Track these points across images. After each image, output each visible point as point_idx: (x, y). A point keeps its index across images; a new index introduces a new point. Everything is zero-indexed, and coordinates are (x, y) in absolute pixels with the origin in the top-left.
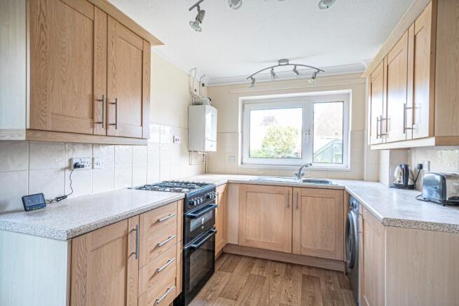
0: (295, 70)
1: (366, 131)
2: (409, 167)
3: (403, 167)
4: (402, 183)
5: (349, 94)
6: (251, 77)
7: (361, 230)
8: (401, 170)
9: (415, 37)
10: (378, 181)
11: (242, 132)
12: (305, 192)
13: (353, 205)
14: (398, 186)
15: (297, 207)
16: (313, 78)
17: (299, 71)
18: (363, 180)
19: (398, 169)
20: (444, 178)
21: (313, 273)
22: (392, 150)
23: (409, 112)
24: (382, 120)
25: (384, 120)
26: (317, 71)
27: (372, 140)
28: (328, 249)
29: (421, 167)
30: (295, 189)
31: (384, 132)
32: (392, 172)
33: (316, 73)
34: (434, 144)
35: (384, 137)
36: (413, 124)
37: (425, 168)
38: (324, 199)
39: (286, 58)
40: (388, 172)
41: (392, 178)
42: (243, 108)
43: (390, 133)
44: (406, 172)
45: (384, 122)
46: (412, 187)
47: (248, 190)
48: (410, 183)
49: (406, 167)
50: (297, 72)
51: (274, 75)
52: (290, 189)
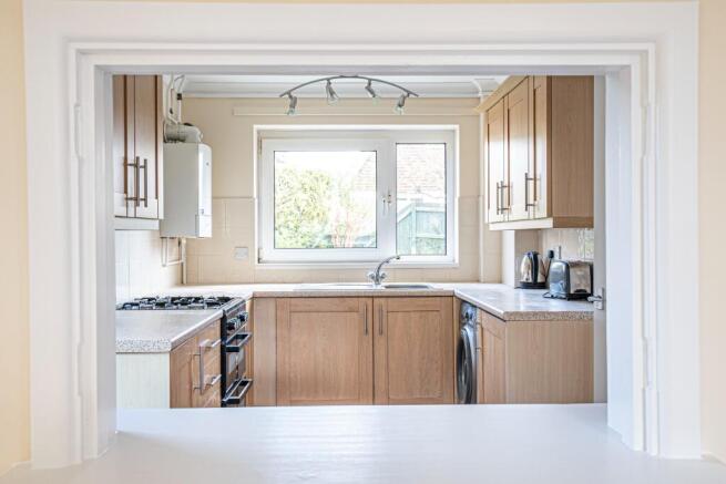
0: (369, 88)
1: (481, 199)
2: (539, 257)
3: (532, 256)
4: (530, 281)
5: (454, 131)
6: (289, 93)
7: (479, 345)
8: (529, 261)
9: (535, 91)
10: (501, 282)
11: (259, 197)
12: (393, 304)
13: (467, 317)
14: (526, 286)
15: (381, 333)
16: (400, 106)
17: (378, 94)
18: (478, 281)
19: (525, 260)
20: (568, 266)
23: (531, 183)
24: (503, 187)
25: (505, 187)
26: (406, 94)
27: (491, 215)
28: (431, 396)
29: (552, 254)
30: (376, 300)
31: (506, 206)
32: (518, 264)
33: (404, 98)
34: (551, 226)
35: (506, 211)
36: (535, 199)
37: (556, 256)
38: (424, 314)
40: (514, 266)
41: (518, 274)
42: (260, 147)
43: (513, 207)
44: (535, 263)
45: (506, 190)
46: (543, 286)
47: (293, 308)
48: (540, 279)
49: (536, 256)
50: (372, 92)
51: (332, 93)
52: (369, 301)
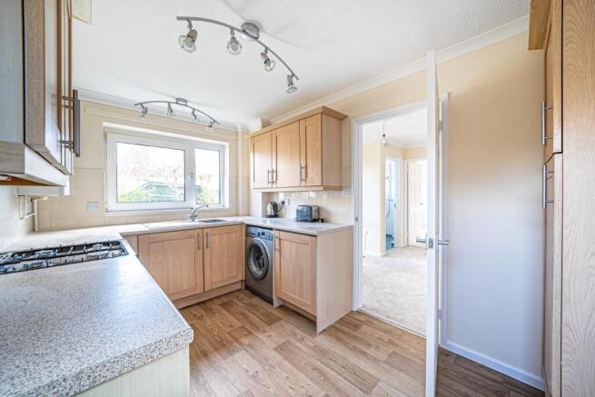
0: (193, 114)
1: (240, 177)
2: (277, 203)
3: (273, 203)
4: (273, 214)
5: (224, 146)
6: (141, 105)
8: (271, 206)
10: (249, 215)
11: (106, 170)
12: (214, 231)
15: (207, 247)
16: (210, 126)
17: (198, 117)
18: (239, 216)
19: (269, 205)
20: (311, 208)
21: (225, 300)
22: (264, 193)
23: (304, 170)
26: (213, 121)
29: (283, 203)
30: (205, 230)
33: (212, 123)
36: (306, 177)
37: (286, 203)
38: (229, 234)
39: (186, 98)
42: (104, 138)
44: (275, 206)
46: (276, 216)
50: (194, 116)
51: (171, 111)
52: (201, 231)
